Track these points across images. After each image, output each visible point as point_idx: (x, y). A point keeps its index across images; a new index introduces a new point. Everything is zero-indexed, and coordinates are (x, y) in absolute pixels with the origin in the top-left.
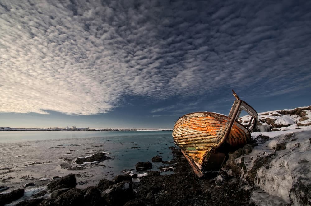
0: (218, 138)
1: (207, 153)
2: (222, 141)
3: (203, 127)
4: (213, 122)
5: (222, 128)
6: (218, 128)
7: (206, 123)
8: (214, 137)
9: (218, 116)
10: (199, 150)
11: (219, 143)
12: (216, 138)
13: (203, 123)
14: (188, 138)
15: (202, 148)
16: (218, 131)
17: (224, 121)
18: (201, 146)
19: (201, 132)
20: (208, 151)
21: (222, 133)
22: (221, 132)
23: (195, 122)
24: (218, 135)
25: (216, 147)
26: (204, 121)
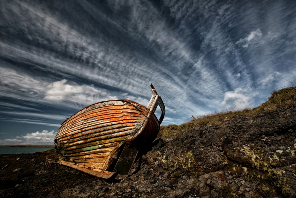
0: (135, 129)
1: (116, 150)
2: (140, 132)
3: (119, 116)
4: (132, 111)
5: (141, 118)
6: (137, 118)
7: (123, 112)
8: (130, 128)
9: (139, 106)
10: (104, 147)
11: (136, 135)
12: (134, 129)
13: (120, 112)
14: (91, 134)
15: (109, 144)
16: (136, 122)
17: (143, 111)
18: (107, 142)
19: (115, 123)
20: (118, 147)
21: (141, 123)
22: (139, 122)
23: (109, 111)
24: (136, 126)
25: (132, 139)
26: (122, 109)
